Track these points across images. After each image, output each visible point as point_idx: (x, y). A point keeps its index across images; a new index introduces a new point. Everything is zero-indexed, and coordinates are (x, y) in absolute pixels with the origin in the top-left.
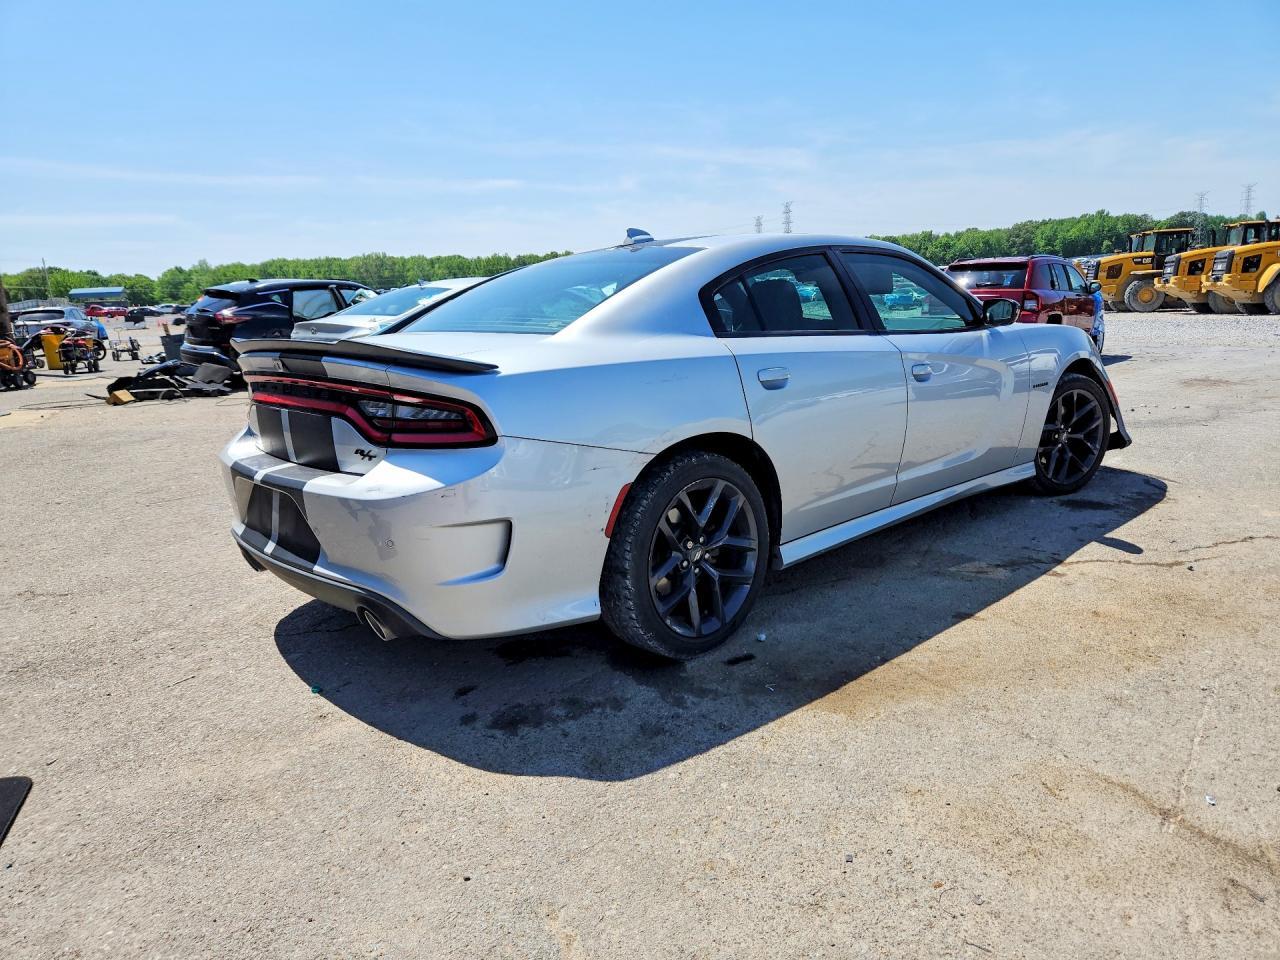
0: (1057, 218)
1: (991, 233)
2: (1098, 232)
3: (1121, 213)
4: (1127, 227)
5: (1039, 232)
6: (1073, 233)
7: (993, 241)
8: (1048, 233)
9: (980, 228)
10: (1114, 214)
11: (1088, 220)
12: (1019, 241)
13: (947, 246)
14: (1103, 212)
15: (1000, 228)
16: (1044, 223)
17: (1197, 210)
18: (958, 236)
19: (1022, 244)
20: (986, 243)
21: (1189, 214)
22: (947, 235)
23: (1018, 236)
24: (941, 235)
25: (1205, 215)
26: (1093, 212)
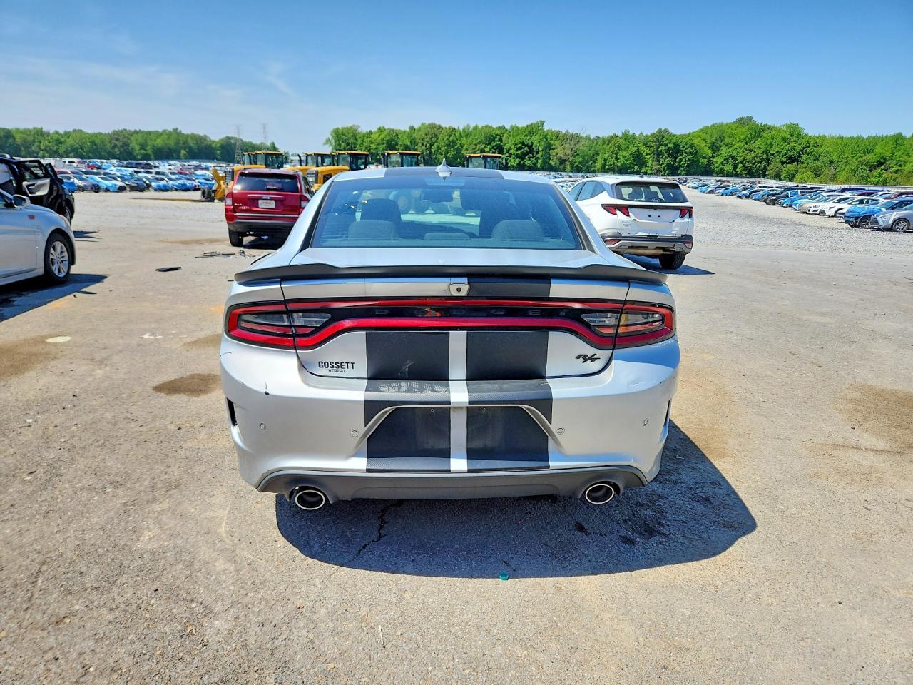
0: (146, 130)
1: (96, 135)
2: (177, 143)
3: (189, 133)
4: (195, 142)
5: (133, 138)
6: (159, 142)
7: (97, 141)
8: (140, 140)
9: (85, 130)
10: (185, 131)
11: (169, 134)
12: (119, 144)
13: (59, 142)
14: (177, 129)
15: (101, 132)
16: (136, 132)
17: (236, 136)
18: (67, 134)
19: (122, 146)
20: (93, 143)
21: (232, 138)
22: (57, 133)
23: (117, 140)
24: (51, 132)
25: (242, 140)
26: (170, 129)
